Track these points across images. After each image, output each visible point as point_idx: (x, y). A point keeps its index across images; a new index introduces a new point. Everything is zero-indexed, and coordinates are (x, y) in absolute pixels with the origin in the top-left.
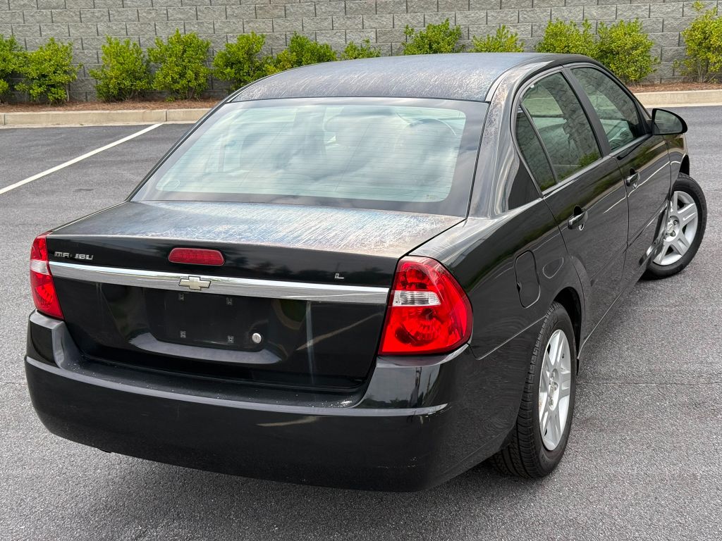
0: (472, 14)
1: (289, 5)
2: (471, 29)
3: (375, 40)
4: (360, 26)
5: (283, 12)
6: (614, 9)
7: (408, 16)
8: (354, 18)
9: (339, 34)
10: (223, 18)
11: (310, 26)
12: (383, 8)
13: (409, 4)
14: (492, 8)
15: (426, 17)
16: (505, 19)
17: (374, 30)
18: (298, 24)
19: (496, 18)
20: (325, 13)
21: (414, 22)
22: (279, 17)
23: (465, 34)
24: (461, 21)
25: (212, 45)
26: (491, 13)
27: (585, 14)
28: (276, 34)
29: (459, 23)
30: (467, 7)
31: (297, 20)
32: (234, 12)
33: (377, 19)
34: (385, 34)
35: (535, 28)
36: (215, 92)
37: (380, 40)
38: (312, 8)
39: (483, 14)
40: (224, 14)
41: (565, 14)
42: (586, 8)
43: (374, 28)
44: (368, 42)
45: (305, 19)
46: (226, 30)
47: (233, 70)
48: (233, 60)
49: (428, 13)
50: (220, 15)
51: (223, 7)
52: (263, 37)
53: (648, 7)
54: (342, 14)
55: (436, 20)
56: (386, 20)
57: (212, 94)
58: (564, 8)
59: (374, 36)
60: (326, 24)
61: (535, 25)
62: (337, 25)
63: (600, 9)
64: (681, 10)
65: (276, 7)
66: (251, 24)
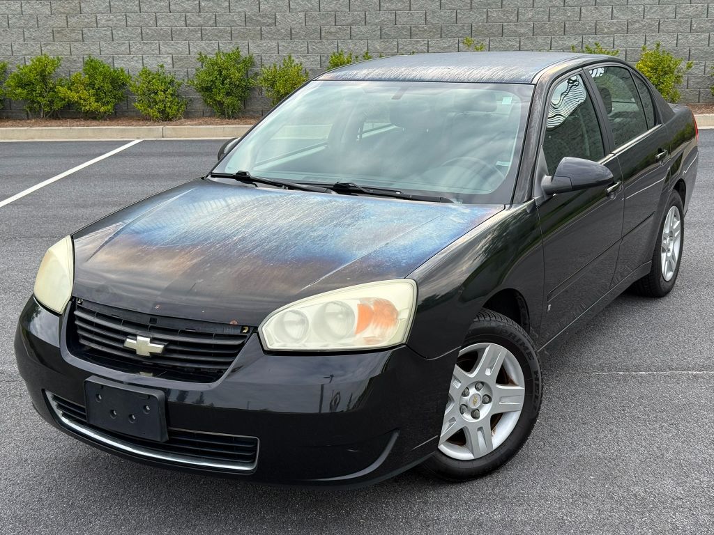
0: (264, 43)
1: (86, 29)
2: (263, 58)
3: (171, 66)
4: (157, 52)
5: (80, 36)
6: (395, 43)
7: (203, 44)
8: (151, 43)
9: (136, 59)
10: (21, 41)
11: (107, 49)
12: (179, 35)
13: (203, 32)
14: (283, 39)
15: (220, 45)
16: (295, 49)
17: (171, 56)
18: (96, 47)
19: (287, 48)
20: (122, 38)
21: (209, 50)
22: (77, 41)
23: (257, 61)
24: (254, 50)
25: (10, 66)
26: (282, 43)
27: (370, 48)
28: (73, 57)
29: (251, 51)
30: (259, 36)
31: (94, 44)
32: (31, 35)
33: (173, 45)
34: (180, 61)
35: (323, 59)
36: (12, 113)
37: (176, 66)
38: (109, 33)
39: (274, 44)
40: (22, 36)
41: (351, 46)
42: (370, 41)
43: (170, 54)
44: (162, 66)
45: (103, 43)
46: (24, 52)
47: (25, 91)
48: (25, 80)
49: (223, 41)
50: (18, 38)
51: (21, 30)
52: (58, 59)
53: (426, 42)
54: (139, 39)
55: (228, 48)
56: (182, 47)
57: (10, 114)
58: (350, 41)
59: (170, 61)
60: (123, 49)
61: (323, 56)
62: (134, 50)
63: (383, 43)
64: (457, 46)
65: (73, 31)
66: (49, 47)
